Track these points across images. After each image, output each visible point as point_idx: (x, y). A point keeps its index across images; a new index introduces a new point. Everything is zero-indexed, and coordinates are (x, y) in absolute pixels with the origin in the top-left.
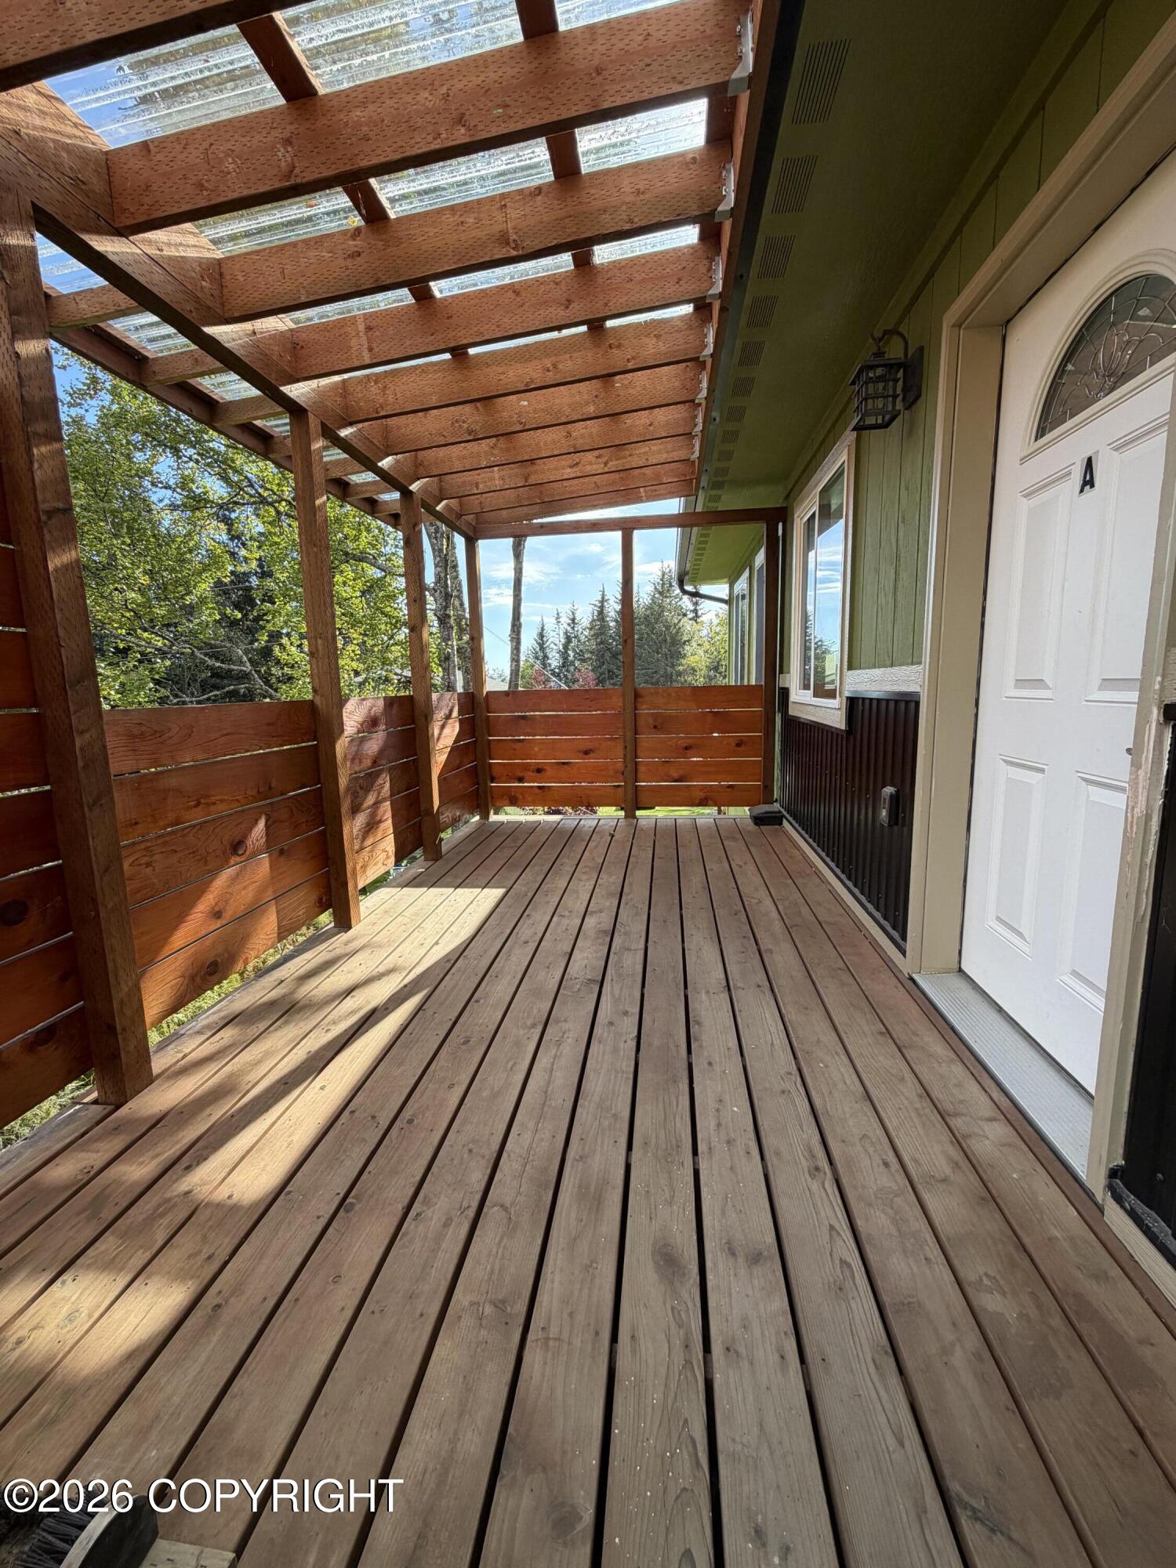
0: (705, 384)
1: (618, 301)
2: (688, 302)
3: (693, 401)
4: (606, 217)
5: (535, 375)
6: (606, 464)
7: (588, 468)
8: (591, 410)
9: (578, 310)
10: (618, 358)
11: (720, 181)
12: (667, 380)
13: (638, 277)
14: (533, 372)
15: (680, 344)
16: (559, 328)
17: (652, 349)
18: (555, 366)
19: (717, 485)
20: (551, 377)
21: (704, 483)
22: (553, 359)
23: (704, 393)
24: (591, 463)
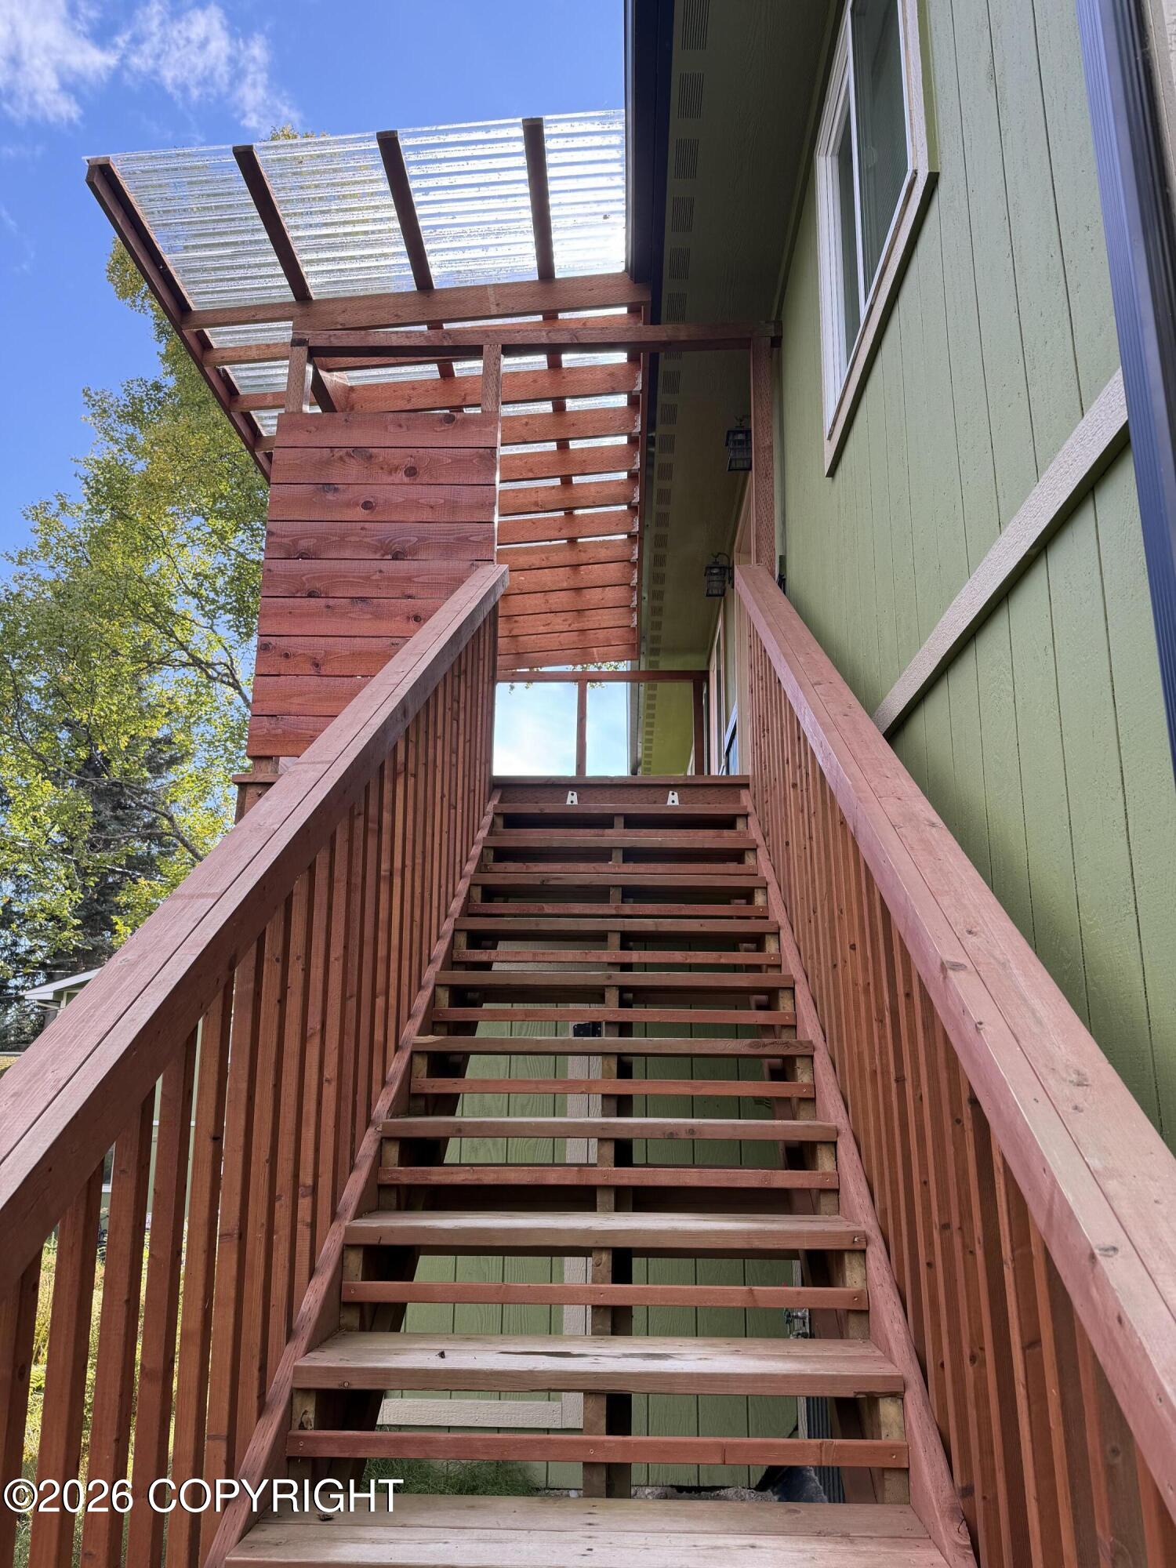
0: (636, 576)
1: (585, 532)
2: (625, 534)
3: (629, 584)
4: (582, 500)
5: (535, 562)
6: (570, 625)
7: (557, 627)
8: (565, 585)
9: (565, 533)
10: (584, 557)
11: (633, 492)
12: (613, 571)
13: (597, 521)
14: (535, 560)
15: (618, 553)
16: (550, 540)
17: (603, 554)
18: (547, 558)
19: (654, 652)
20: (544, 564)
21: (643, 649)
22: (546, 555)
23: (636, 581)
24: (558, 624)
